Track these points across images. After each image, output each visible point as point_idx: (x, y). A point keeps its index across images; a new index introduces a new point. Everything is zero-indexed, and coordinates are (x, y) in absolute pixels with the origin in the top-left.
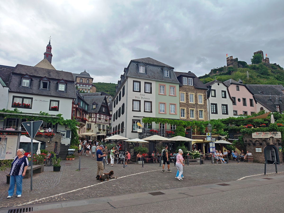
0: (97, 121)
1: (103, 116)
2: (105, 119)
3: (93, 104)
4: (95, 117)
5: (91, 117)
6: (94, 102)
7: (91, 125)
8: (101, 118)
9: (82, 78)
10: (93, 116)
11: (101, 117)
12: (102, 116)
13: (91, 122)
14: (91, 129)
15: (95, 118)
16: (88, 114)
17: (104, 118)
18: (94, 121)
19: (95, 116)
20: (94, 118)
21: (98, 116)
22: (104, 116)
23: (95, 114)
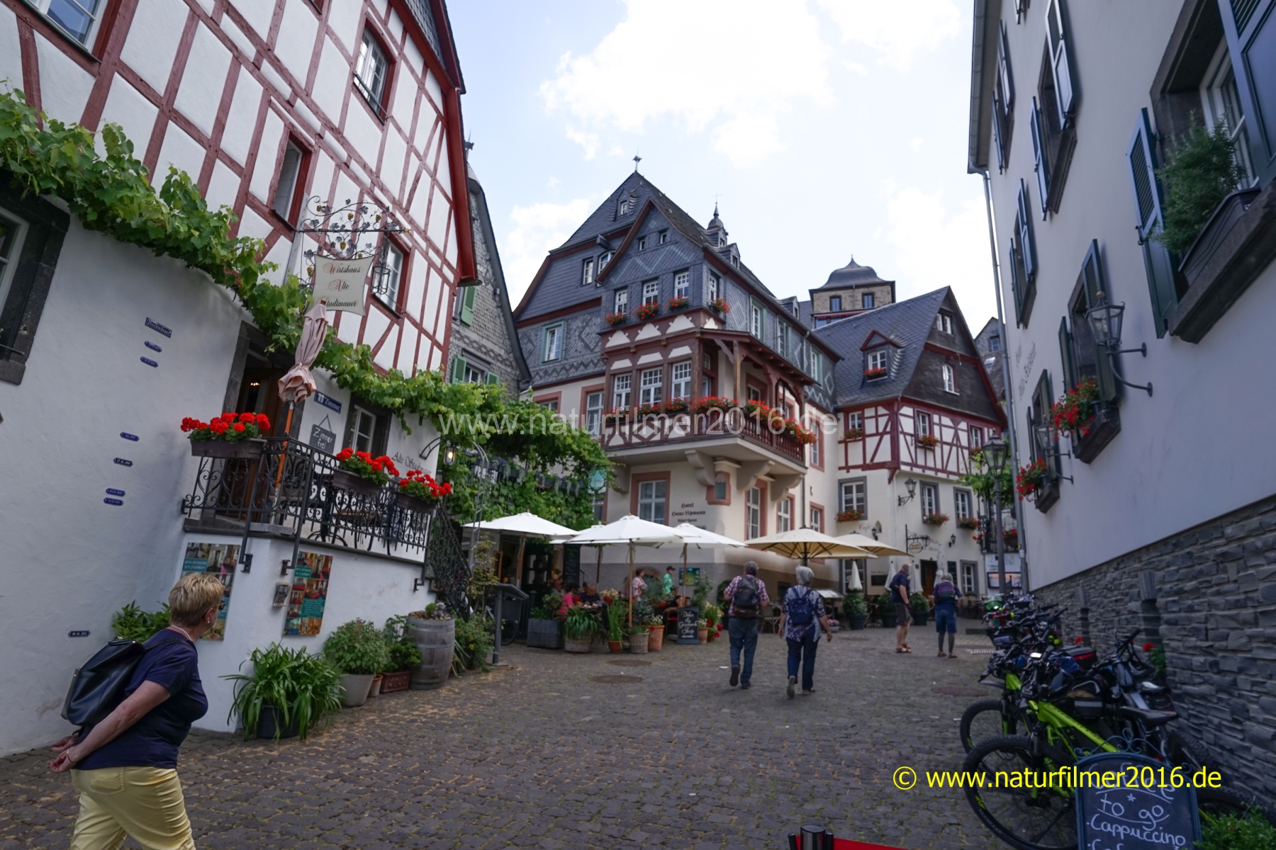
0: (904, 456)
2: (964, 442)
3: (867, 349)
4: (885, 432)
5: (862, 436)
6: (874, 333)
8: (937, 438)
9: (838, 293)
11: (936, 429)
13: (865, 467)
14: (866, 518)
15: (887, 438)
16: (841, 416)
17: (956, 436)
20: (882, 435)
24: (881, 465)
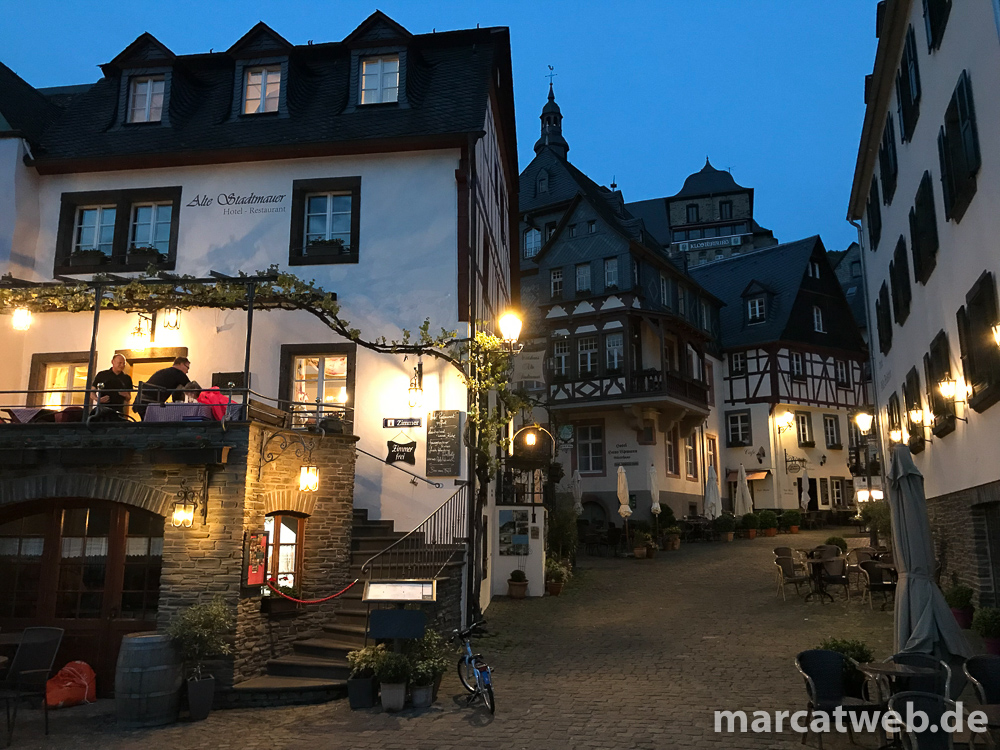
0: (783, 392)
1: (816, 357)
2: (832, 375)
3: (747, 296)
4: (765, 371)
5: (744, 374)
6: (753, 281)
7: (746, 419)
8: (809, 373)
9: (695, 201)
10: (752, 366)
11: (808, 365)
12: (812, 362)
13: (748, 401)
14: (751, 444)
15: (767, 376)
16: (726, 356)
17: (825, 369)
18: (766, 390)
19: (763, 361)
20: (763, 374)
21: (784, 364)
22: (824, 358)
23: (762, 353)
24: (764, 400)
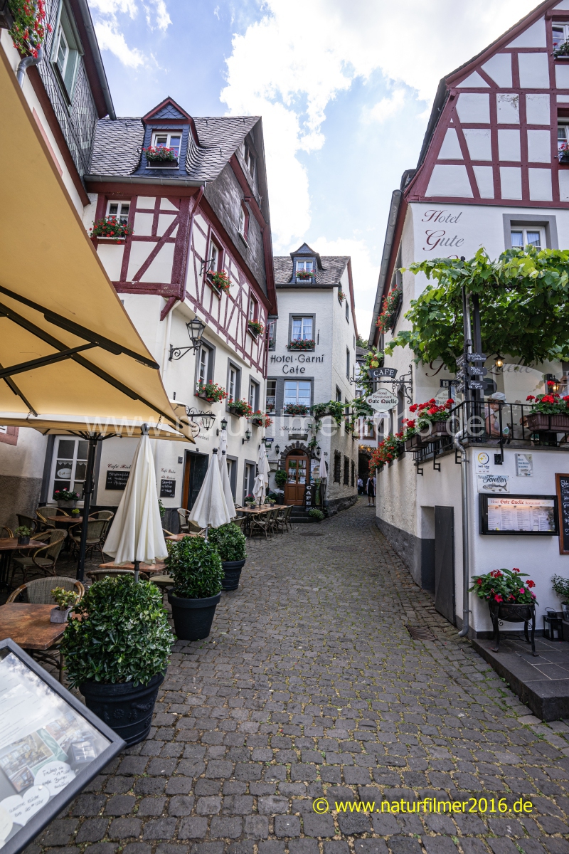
4: (167, 238)
8: (224, 282)
12: (230, 272)
13: (122, 286)
17: (240, 294)
20: (161, 242)
21: (199, 243)
24: (153, 289)
